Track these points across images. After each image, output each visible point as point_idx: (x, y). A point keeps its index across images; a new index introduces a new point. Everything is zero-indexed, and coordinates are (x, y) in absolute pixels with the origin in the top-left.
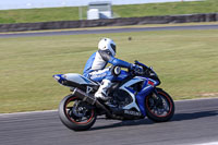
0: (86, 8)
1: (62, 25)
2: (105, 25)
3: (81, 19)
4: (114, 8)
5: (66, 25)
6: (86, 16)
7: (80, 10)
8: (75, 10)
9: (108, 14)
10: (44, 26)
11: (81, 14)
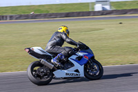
0: (94, 4)
1: (79, 14)
2: (106, 14)
3: (90, 10)
4: (112, 4)
5: (81, 14)
6: (93, 9)
7: (90, 5)
8: (87, 5)
9: (108, 7)
10: (68, 15)
11: (90, 7)
